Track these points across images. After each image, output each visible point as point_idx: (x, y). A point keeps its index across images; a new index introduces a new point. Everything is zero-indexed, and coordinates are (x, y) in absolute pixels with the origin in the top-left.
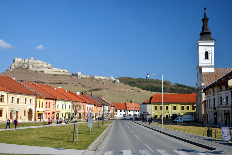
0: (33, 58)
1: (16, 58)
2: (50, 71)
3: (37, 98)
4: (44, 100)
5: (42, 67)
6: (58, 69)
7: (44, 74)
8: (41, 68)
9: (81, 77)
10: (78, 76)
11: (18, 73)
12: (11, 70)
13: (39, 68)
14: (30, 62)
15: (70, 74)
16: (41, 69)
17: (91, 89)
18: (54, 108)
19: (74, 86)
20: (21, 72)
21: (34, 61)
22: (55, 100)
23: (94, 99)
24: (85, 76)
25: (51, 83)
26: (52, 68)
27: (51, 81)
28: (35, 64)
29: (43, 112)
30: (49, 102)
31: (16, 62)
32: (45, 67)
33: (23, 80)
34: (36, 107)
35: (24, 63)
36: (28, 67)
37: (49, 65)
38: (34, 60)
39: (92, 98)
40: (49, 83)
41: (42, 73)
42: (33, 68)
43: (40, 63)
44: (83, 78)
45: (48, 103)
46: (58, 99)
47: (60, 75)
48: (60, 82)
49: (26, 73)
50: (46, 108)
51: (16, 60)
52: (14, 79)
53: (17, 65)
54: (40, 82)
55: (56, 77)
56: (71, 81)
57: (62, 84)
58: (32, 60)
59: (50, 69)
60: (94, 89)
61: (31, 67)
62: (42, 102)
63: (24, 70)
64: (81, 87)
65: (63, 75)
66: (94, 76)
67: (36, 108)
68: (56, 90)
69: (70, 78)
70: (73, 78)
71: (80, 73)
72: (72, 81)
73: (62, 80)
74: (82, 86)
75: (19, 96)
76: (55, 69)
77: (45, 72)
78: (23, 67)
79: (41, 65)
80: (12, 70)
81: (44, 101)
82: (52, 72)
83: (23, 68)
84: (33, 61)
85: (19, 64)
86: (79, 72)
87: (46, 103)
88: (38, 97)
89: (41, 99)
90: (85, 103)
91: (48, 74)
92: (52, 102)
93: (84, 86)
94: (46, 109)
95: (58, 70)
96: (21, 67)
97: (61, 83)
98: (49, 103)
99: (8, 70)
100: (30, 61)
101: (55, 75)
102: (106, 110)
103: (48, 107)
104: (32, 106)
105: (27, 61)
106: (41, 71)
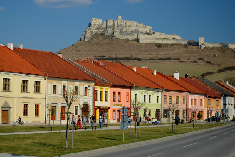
0: (120, 17)
1: (93, 19)
2: (150, 38)
3: (96, 85)
4: (110, 88)
5: (137, 32)
6: (164, 34)
7: (140, 44)
8: (134, 34)
9: (203, 47)
10: (198, 45)
11: (97, 44)
12: (85, 39)
13: (131, 33)
14: (116, 25)
15: (185, 42)
16: (135, 36)
17: (221, 68)
18: (128, 101)
19: (191, 63)
20: (101, 42)
21: (123, 23)
22: (131, 87)
23: (207, 85)
24: (210, 45)
25: (151, 59)
26: (154, 33)
27: (151, 57)
28: (124, 28)
29: (109, 108)
30: (120, 91)
31: (92, 25)
32: (142, 33)
33: (105, 57)
34: (95, 99)
35: (106, 27)
36: (113, 34)
37: (148, 29)
38: (122, 21)
39: (203, 84)
40: (149, 60)
41: (136, 42)
42: (121, 36)
43: (133, 25)
44: (208, 48)
45: (117, 94)
46: (135, 86)
47: (167, 45)
48: (167, 56)
49: (110, 44)
50: (114, 101)
51: (92, 23)
52: (60, 55)
53: (94, 31)
54: (133, 58)
55: (160, 48)
56: (187, 55)
57: (171, 60)
58: (120, 21)
59: (150, 36)
60: (228, 68)
61: (118, 33)
62: (106, 92)
63: (107, 38)
64: (205, 65)
65: (172, 45)
66: (228, 45)
67: (95, 102)
68: (136, 71)
69: (185, 49)
70: (190, 50)
71: (203, 39)
72: (189, 55)
73: (170, 53)
74: (205, 63)
75: (65, 83)
76: (158, 35)
77: (141, 41)
78: (105, 34)
79: (134, 28)
80: (88, 40)
81: (110, 90)
82: (154, 40)
83: (105, 36)
84: (121, 23)
85: (98, 29)
86: (200, 39)
87: (114, 93)
88: (98, 83)
89: (104, 88)
90: (187, 92)
91: (147, 44)
92: (124, 91)
93: (209, 62)
94: (114, 103)
95: (165, 36)
96: (102, 34)
97: (169, 59)
98: (119, 93)
99: (81, 40)
100: (116, 22)
101: (159, 46)
102: (229, 104)
103: (117, 99)
104: (88, 99)
105: (110, 23)
106: (134, 39)
